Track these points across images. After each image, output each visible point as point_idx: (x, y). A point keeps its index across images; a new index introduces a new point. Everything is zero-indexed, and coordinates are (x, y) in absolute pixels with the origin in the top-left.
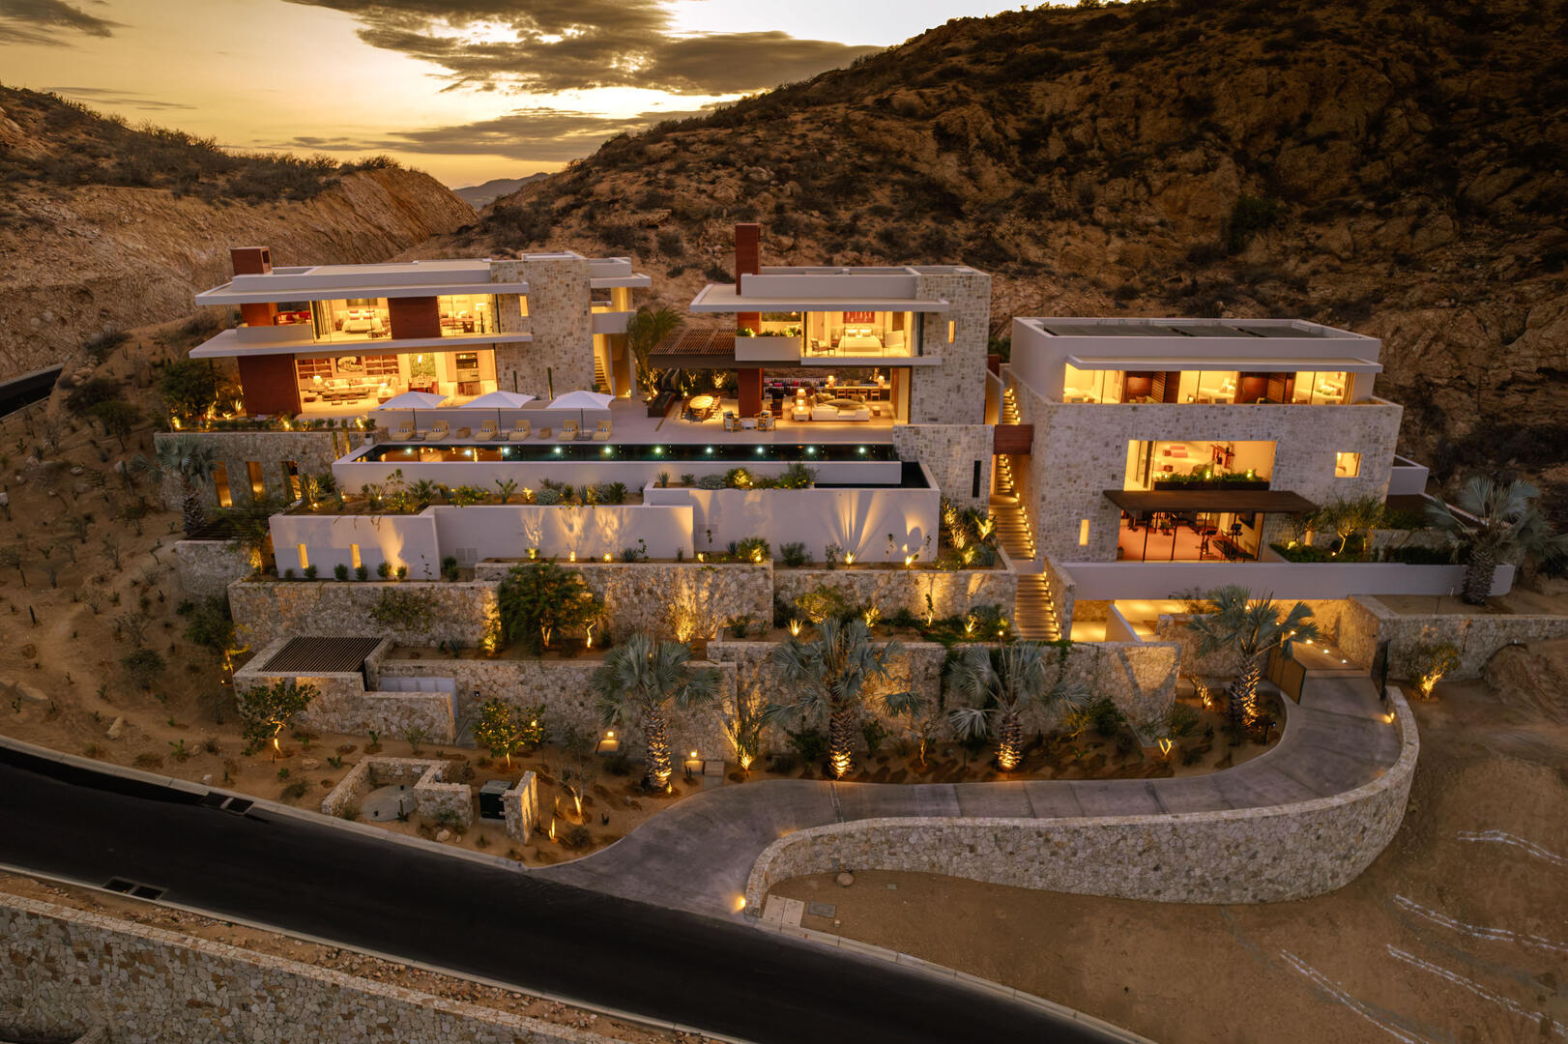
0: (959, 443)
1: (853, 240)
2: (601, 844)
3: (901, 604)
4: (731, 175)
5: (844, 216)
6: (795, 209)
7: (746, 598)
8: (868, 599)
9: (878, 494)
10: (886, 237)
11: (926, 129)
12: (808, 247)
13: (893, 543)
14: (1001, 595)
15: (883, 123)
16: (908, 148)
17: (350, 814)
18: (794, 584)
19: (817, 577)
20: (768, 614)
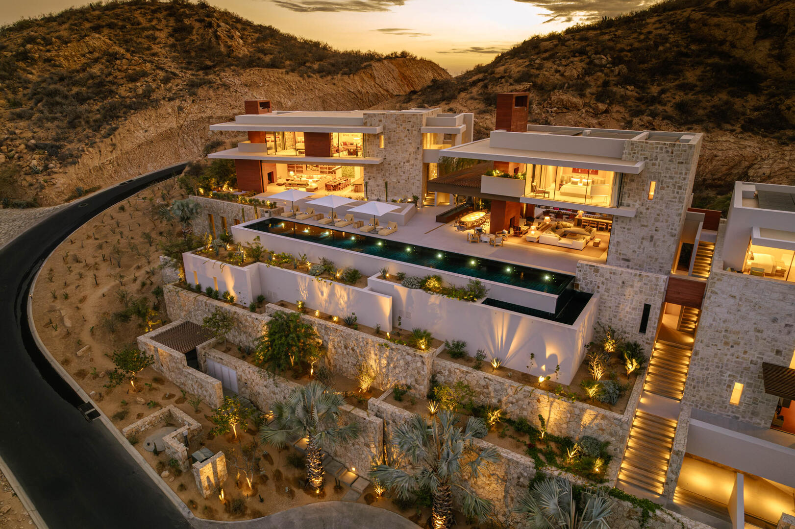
0: (632, 286)
1: (652, 108)
2: (249, 515)
3: (525, 413)
4: (581, 61)
5: (654, 90)
6: (616, 85)
7: (409, 373)
8: (500, 401)
9: (526, 320)
10: (681, 107)
11: (751, 21)
12: (618, 111)
13: (533, 361)
14: (611, 435)
15: (716, 20)
16: (730, 38)
17: (134, 441)
18: (447, 373)
19: (462, 372)
20: (423, 388)
